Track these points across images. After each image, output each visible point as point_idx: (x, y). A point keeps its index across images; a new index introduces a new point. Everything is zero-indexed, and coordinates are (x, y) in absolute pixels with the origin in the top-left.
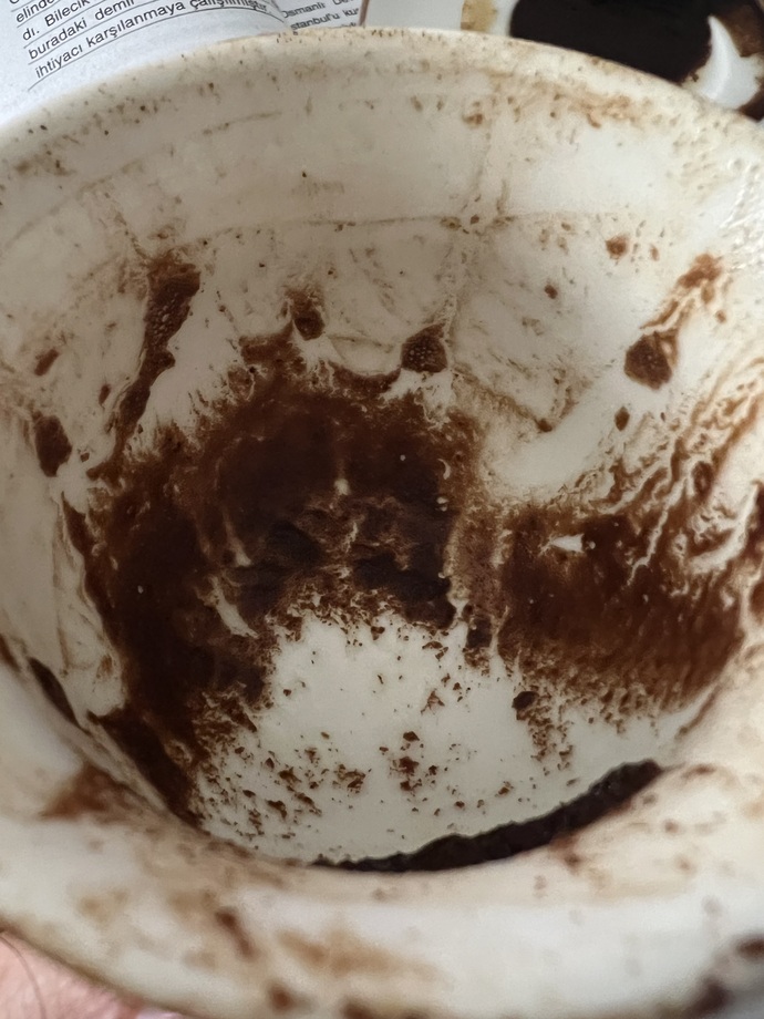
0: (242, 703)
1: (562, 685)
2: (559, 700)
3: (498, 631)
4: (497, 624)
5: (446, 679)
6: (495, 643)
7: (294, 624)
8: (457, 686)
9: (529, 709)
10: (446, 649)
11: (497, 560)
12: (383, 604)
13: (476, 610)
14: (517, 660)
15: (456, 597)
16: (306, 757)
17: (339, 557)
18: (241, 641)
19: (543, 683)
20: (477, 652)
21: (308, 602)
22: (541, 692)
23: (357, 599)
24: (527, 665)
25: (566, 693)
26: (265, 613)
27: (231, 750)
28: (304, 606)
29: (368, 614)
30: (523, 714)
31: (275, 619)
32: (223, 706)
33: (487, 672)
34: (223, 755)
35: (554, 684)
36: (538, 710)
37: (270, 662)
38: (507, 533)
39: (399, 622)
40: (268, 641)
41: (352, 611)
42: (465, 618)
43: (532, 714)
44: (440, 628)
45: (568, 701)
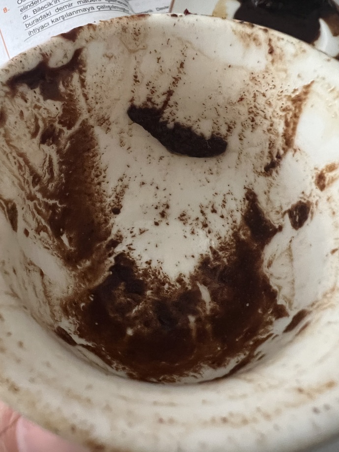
0: (212, 259)
1: (104, 204)
2: (109, 200)
3: (105, 242)
4: (104, 244)
5: (134, 236)
6: (109, 239)
7: (180, 280)
8: (131, 232)
9: (117, 207)
10: (127, 246)
11: (88, 263)
12: (141, 272)
13: (107, 253)
14: (108, 226)
15: (111, 262)
16: (195, 232)
17: (148, 301)
18: (205, 283)
19: (107, 211)
20: (117, 239)
21: (170, 287)
22: (110, 209)
23: (150, 279)
24: (106, 221)
25: (105, 200)
26: (190, 290)
27: (223, 238)
28: (173, 286)
29: (148, 271)
30: (120, 207)
31: (187, 286)
32: (220, 258)
33: (119, 231)
34: (226, 236)
35: (105, 207)
36: (115, 203)
37: (195, 270)
38: (79, 267)
39: (138, 263)
40: (193, 278)
41: (154, 274)
42: (113, 253)
43: (117, 204)
44: (125, 254)
45: (107, 197)
